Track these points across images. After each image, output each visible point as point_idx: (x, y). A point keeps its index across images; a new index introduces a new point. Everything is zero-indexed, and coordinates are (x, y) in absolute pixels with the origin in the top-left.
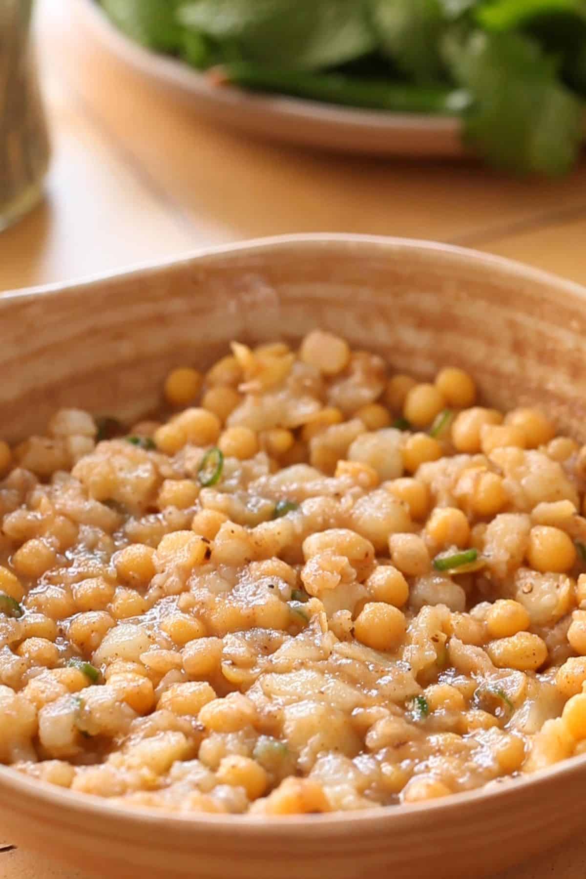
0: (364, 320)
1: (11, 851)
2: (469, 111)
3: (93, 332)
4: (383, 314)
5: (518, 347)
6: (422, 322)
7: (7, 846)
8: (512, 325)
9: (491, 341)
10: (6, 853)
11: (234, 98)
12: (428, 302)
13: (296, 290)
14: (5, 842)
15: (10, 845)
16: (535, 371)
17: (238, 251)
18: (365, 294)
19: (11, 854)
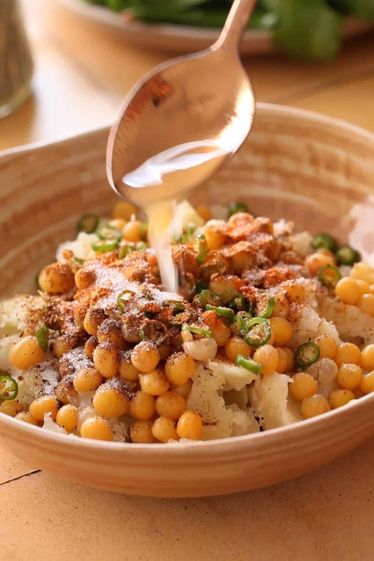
1: (38, 473)
2: (276, 27)
5: (314, 161)
7: (36, 470)
8: (310, 148)
9: (297, 159)
10: (35, 474)
11: (138, 28)
14: (34, 468)
15: (38, 469)
16: (324, 175)
19: (38, 475)
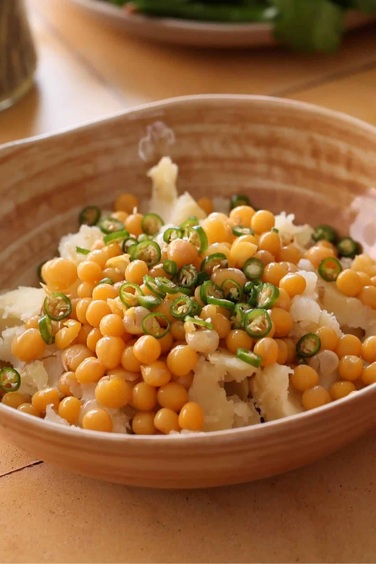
0: (224, 143)
1: (40, 464)
2: (277, 19)
3: (69, 161)
4: (236, 138)
5: (315, 153)
6: (259, 142)
7: (38, 461)
8: (311, 141)
9: (299, 152)
10: (38, 465)
11: (140, 20)
12: (262, 130)
13: (185, 129)
14: (36, 460)
15: (40, 461)
16: (326, 167)
17: (150, 108)
18: (225, 129)
19: (40, 466)
